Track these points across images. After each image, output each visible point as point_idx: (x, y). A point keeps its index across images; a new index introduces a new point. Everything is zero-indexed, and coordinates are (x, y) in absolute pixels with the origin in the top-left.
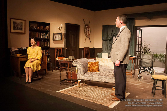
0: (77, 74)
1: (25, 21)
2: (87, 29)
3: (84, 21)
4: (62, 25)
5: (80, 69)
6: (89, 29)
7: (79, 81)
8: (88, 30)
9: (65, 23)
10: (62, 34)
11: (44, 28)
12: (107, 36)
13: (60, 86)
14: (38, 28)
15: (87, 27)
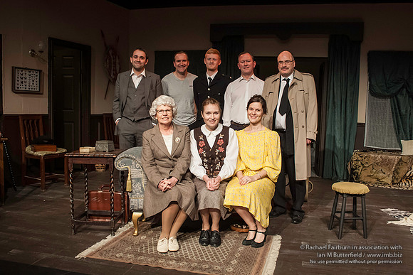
0: (130, 194)
2: (110, 60)
3: (103, 36)
4: (40, 44)
5: (139, 180)
6: (117, 61)
7: (136, 215)
8: (115, 63)
9: (49, 38)
10: (40, 71)
13: (75, 237)
15: (110, 52)
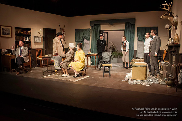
0: (55, 65)
1: (11, 27)
3: (59, 26)
4: (41, 30)
5: (56, 62)
6: (64, 33)
10: (41, 37)
11: (26, 33)
12: (79, 38)
14: (22, 33)
